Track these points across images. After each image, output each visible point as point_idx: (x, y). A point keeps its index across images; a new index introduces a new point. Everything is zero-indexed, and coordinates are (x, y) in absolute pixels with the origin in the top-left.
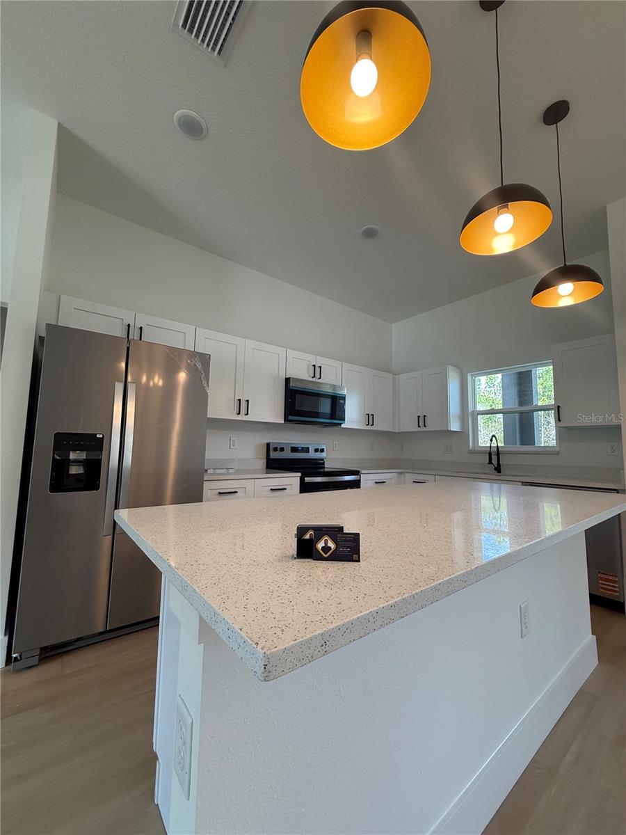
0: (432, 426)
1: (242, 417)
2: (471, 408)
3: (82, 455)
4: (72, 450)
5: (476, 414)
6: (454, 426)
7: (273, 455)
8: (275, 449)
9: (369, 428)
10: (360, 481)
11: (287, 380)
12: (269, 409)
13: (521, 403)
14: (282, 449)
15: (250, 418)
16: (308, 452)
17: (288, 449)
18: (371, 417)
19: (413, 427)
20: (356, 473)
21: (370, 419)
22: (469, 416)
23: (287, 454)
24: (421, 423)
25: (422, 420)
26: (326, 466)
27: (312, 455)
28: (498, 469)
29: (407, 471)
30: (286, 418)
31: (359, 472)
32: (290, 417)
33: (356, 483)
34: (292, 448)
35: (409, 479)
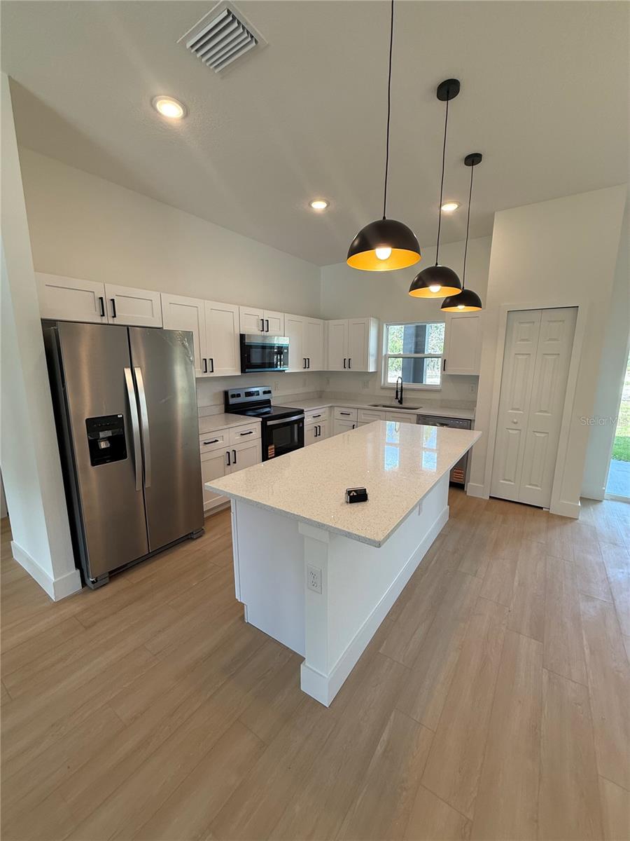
0: (355, 368)
1: (209, 375)
2: (384, 353)
3: (109, 433)
4: (101, 431)
5: (388, 357)
6: (372, 369)
7: (232, 401)
8: (233, 396)
9: (306, 370)
10: (304, 418)
11: (242, 337)
12: (228, 364)
13: (416, 352)
14: (239, 395)
15: (215, 374)
16: (259, 395)
17: (243, 395)
18: (307, 360)
19: (339, 368)
20: (301, 412)
21: (307, 362)
22: (382, 359)
23: (243, 399)
24: (347, 365)
25: (347, 363)
26: (272, 404)
27: (262, 397)
28: (401, 402)
29: (336, 405)
30: (243, 371)
31: (303, 410)
32: (247, 370)
33: (302, 420)
34: (246, 393)
35: (337, 411)
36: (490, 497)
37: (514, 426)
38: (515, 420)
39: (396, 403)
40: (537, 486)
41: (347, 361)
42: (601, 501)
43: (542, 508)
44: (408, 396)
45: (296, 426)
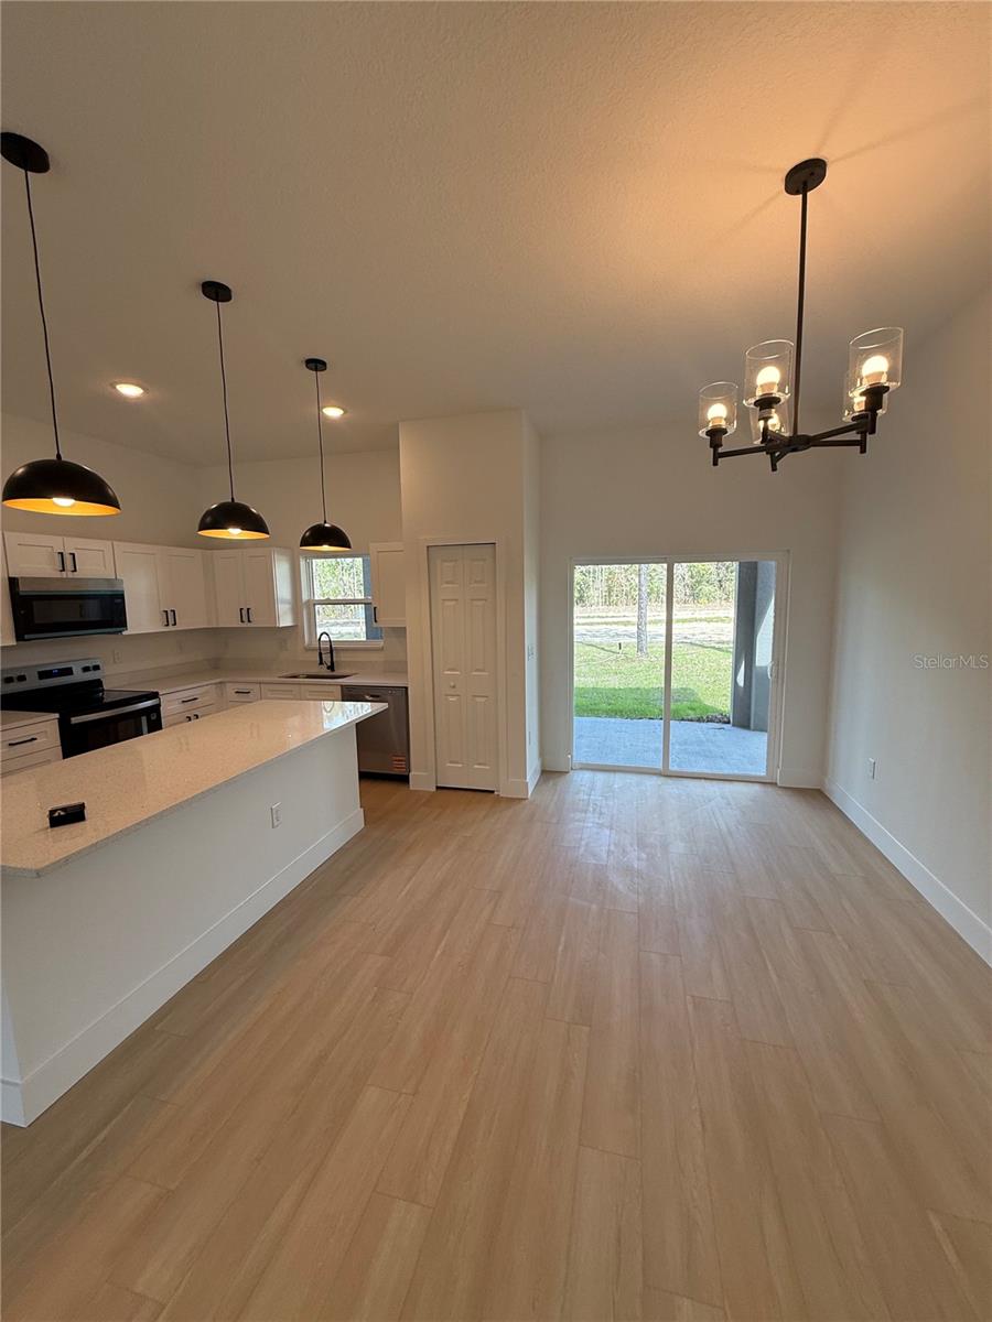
0: (258, 621)
2: (305, 597)
5: (312, 604)
6: (285, 620)
7: (7, 689)
8: (9, 680)
9: (168, 629)
10: (159, 705)
11: (13, 583)
14: (22, 678)
16: (72, 674)
17: (32, 676)
18: (170, 615)
19: (234, 622)
20: (155, 695)
21: (169, 617)
22: (304, 608)
23: (33, 683)
24: (245, 618)
25: (245, 614)
26: (105, 687)
27: (79, 676)
28: (331, 668)
29: (228, 679)
30: (19, 637)
31: (157, 693)
32: (26, 637)
33: (157, 708)
34: (39, 673)
35: (230, 689)
36: (438, 788)
37: (452, 692)
38: (452, 684)
39: (324, 670)
40: (485, 764)
41: (244, 612)
42: (567, 772)
43: (493, 792)
44: (343, 659)
45: (144, 719)
